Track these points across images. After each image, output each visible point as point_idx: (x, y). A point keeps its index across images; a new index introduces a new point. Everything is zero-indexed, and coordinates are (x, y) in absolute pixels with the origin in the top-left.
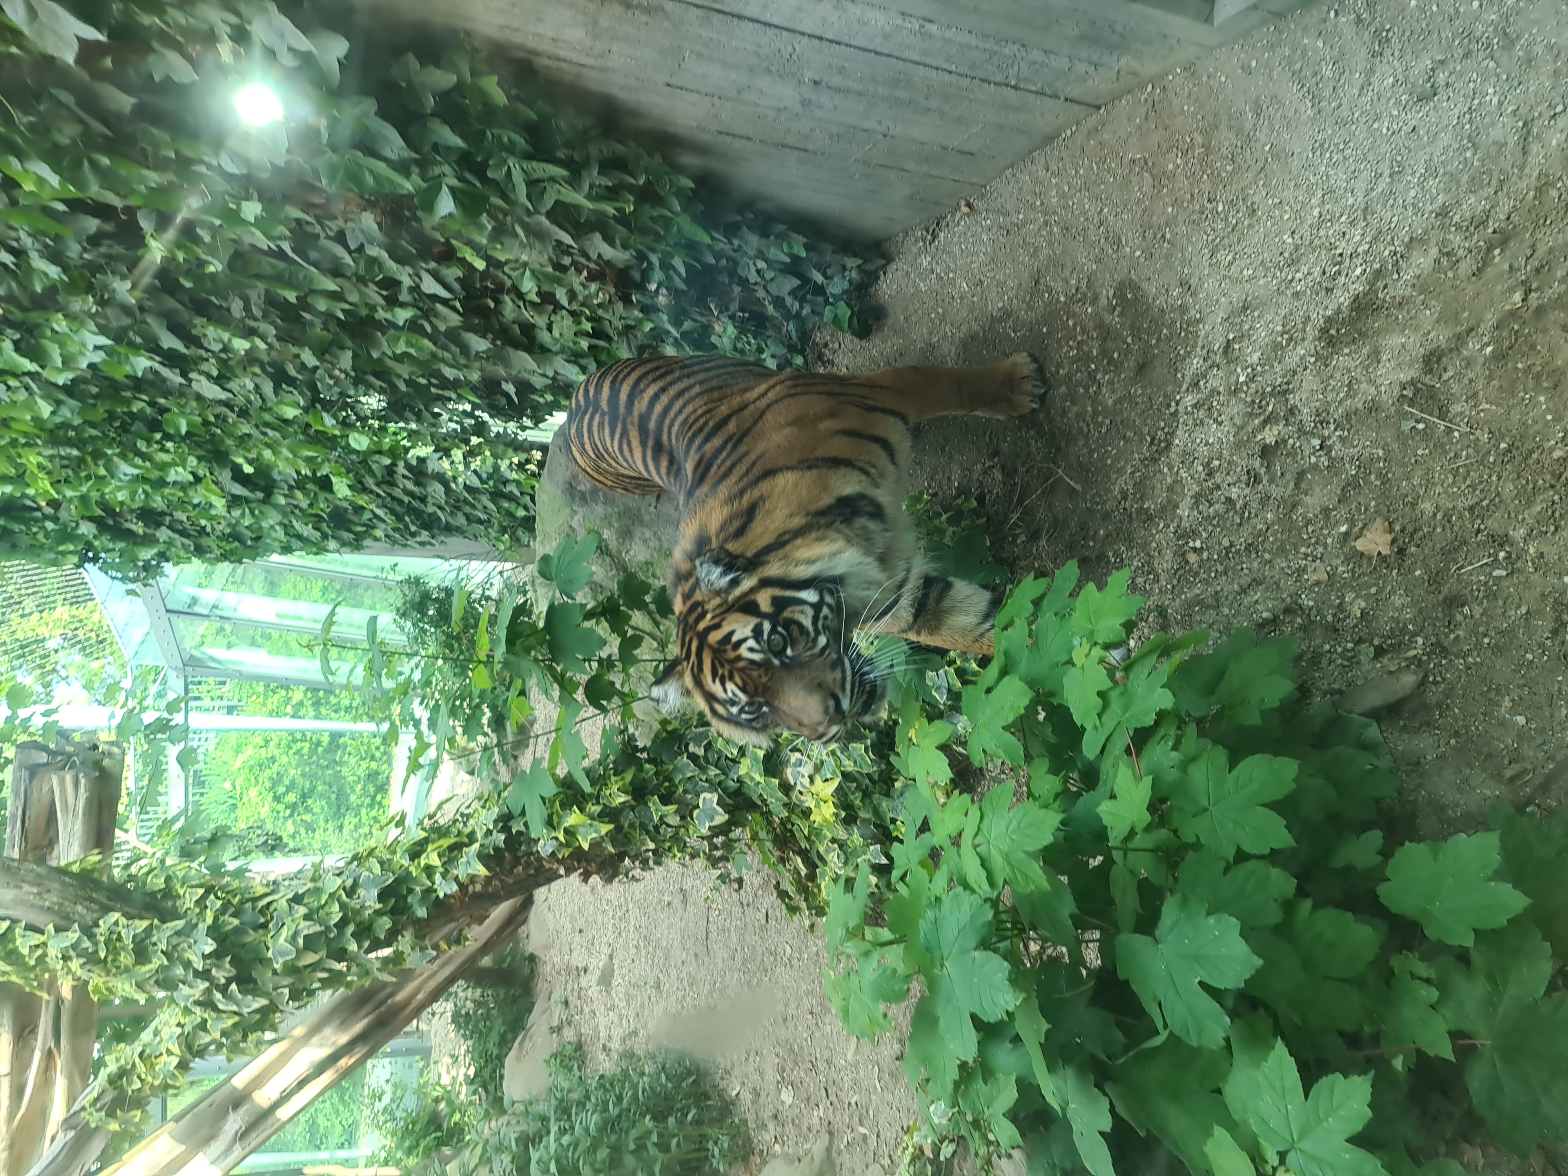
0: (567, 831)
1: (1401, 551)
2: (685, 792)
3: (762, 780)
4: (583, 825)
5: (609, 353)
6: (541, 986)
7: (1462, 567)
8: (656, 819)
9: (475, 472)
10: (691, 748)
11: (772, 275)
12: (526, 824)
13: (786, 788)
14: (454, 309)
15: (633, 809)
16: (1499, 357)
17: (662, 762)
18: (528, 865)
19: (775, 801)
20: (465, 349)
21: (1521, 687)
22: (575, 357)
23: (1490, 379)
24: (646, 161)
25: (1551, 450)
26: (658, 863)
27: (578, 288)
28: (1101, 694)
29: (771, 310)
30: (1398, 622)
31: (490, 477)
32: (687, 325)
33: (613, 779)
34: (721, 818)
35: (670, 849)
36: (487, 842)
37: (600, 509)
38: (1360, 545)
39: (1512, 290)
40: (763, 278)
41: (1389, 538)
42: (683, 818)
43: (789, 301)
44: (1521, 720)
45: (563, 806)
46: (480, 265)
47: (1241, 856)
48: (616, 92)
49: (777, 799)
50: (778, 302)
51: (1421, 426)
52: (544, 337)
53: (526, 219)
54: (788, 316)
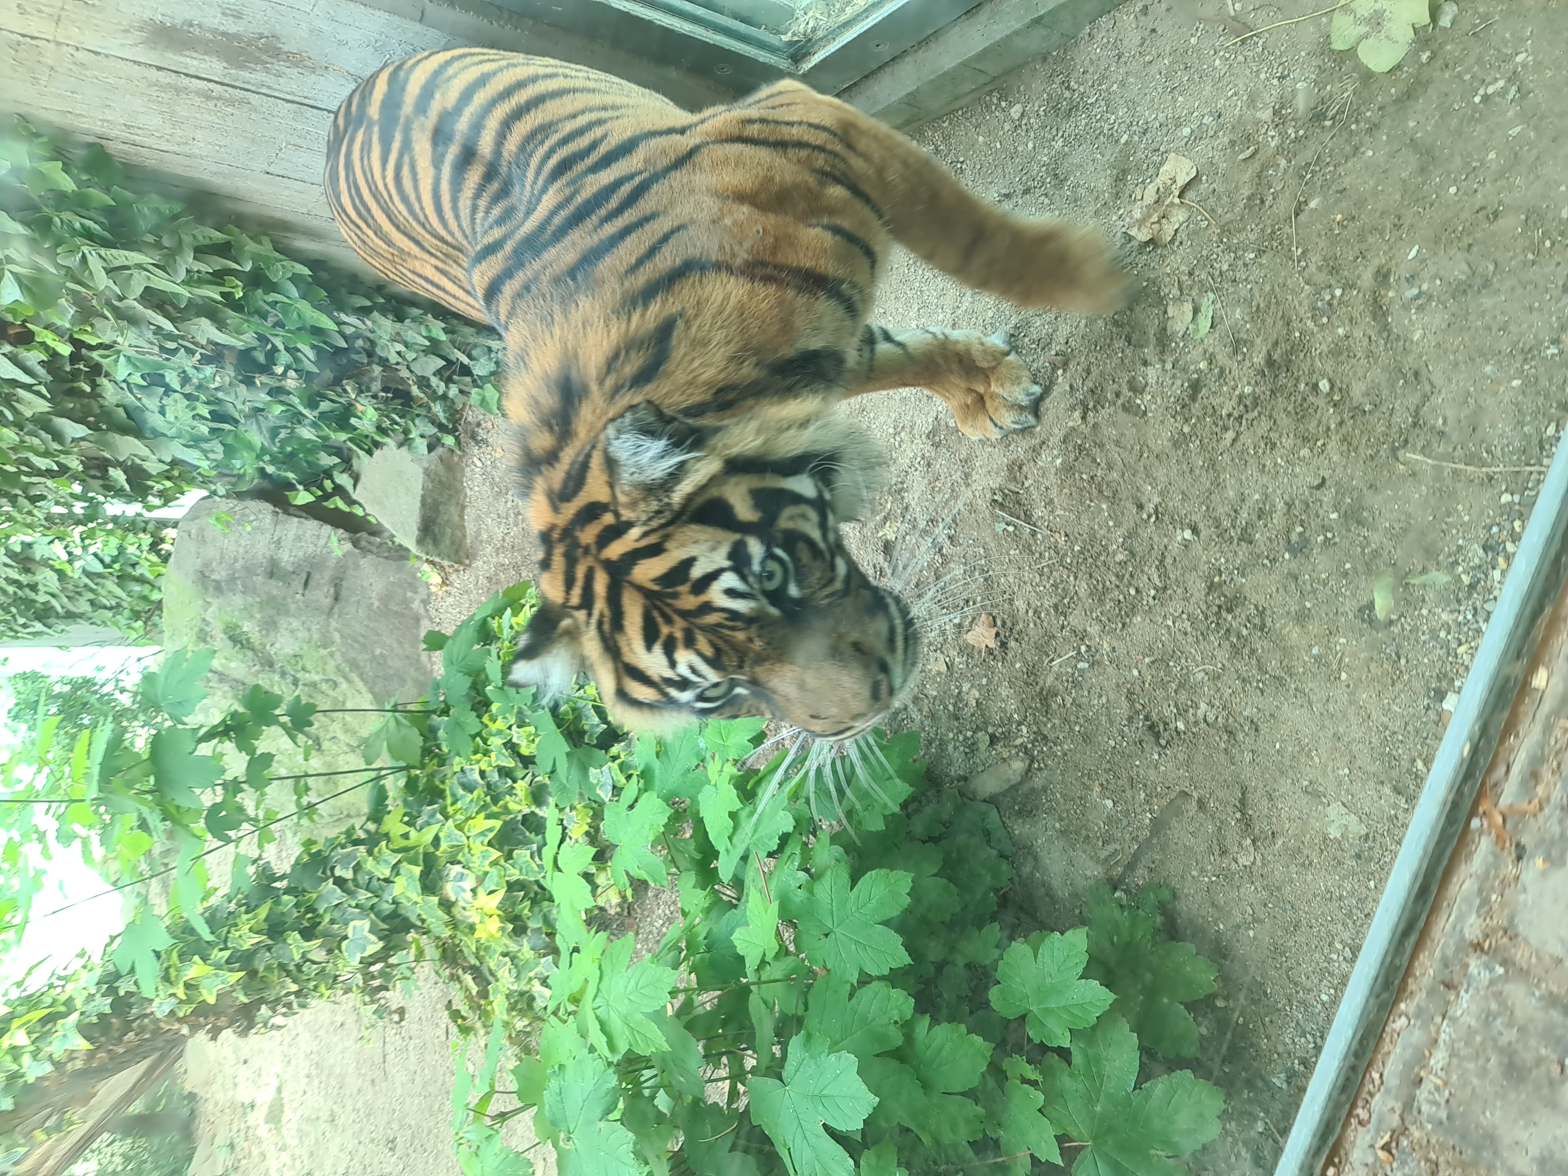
0: (188, 986)
1: (1004, 645)
2: (332, 922)
3: (419, 899)
4: (206, 977)
5: (236, 436)
6: (203, 1129)
7: (1052, 660)
8: (297, 957)
9: (95, 555)
10: (338, 872)
11: (414, 355)
12: (136, 983)
13: (447, 905)
14: (39, 394)
15: (269, 948)
16: (1068, 469)
17: (304, 891)
18: (142, 1029)
19: (436, 920)
20: (57, 436)
21: (1107, 771)
22: (195, 442)
23: (1061, 488)
24: (251, 246)
25: (1114, 553)
26: (303, 1006)
27: (191, 372)
28: (733, 815)
29: (415, 391)
30: (1005, 712)
31: (115, 560)
32: (325, 406)
33: (245, 917)
34: (375, 946)
35: (316, 987)
36: (89, 1008)
37: (238, 600)
38: (970, 638)
39: (1073, 408)
40: (404, 358)
41: (994, 631)
42: (330, 951)
43: (434, 381)
44: (1109, 803)
45: (182, 956)
46: (65, 350)
47: (865, 980)
48: (206, 177)
49: (438, 919)
50: (423, 383)
51: (1011, 529)
52: (155, 420)
53: (116, 303)
54: (434, 397)
